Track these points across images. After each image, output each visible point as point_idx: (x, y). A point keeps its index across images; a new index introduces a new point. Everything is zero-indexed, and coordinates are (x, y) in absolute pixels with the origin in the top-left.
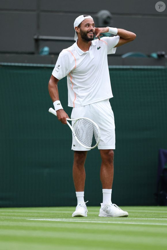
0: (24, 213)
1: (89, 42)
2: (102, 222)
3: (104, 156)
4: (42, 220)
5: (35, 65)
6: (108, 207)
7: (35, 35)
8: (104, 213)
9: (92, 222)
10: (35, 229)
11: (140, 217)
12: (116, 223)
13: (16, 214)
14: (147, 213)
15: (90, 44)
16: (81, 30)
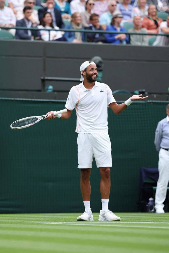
0: (33, 217)
1: (92, 83)
2: (95, 225)
3: (102, 172)
4: (48, 223)
5: (42, 100)
6: (105, 213)
7: (42, 76)
8: (102, 218)
9: (87, 225)
10: (41, 230)
11: (126, 221)
12: (106, 225)
13: (26, 218)
14: (131, 218)
15: (94, 85)
16: (86, 73)
